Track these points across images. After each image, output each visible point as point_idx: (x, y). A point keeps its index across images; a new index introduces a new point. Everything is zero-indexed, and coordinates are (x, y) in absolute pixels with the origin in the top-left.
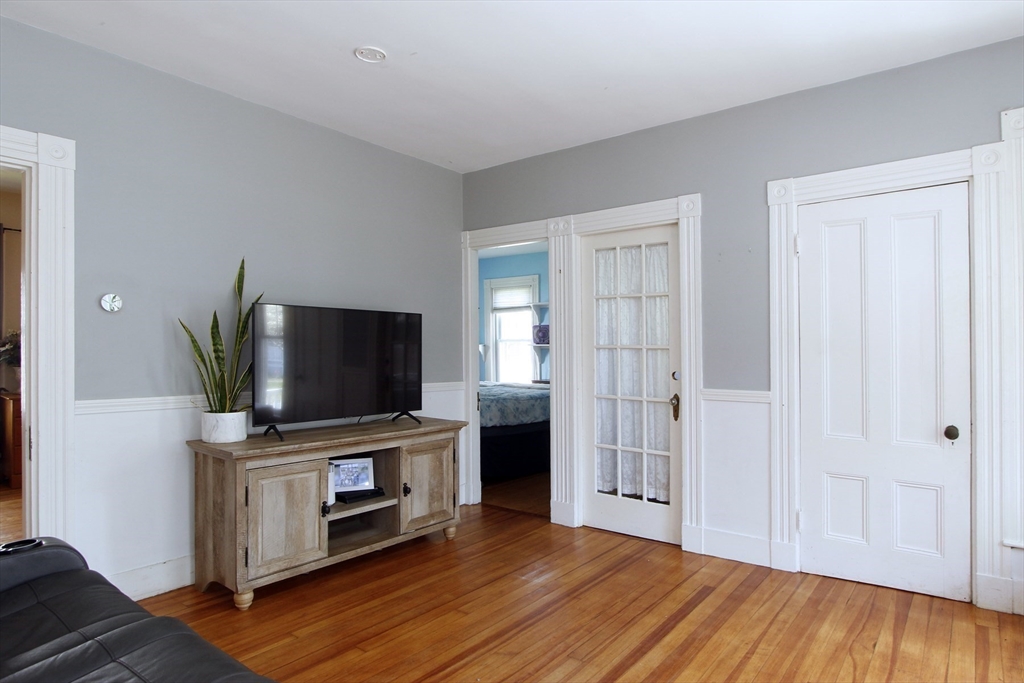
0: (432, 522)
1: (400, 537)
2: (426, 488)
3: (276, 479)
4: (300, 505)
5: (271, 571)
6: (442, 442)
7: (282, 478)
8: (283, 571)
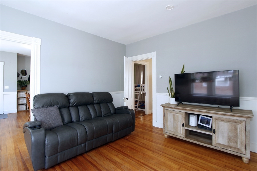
0: (229, 149)
1: (211, 146)
2: (226, 135)
3: (171, 113)
4: (177, 121)
5: (170, 133)
6: (236, 121)
7: (172, 113)
8: (173, 134)
